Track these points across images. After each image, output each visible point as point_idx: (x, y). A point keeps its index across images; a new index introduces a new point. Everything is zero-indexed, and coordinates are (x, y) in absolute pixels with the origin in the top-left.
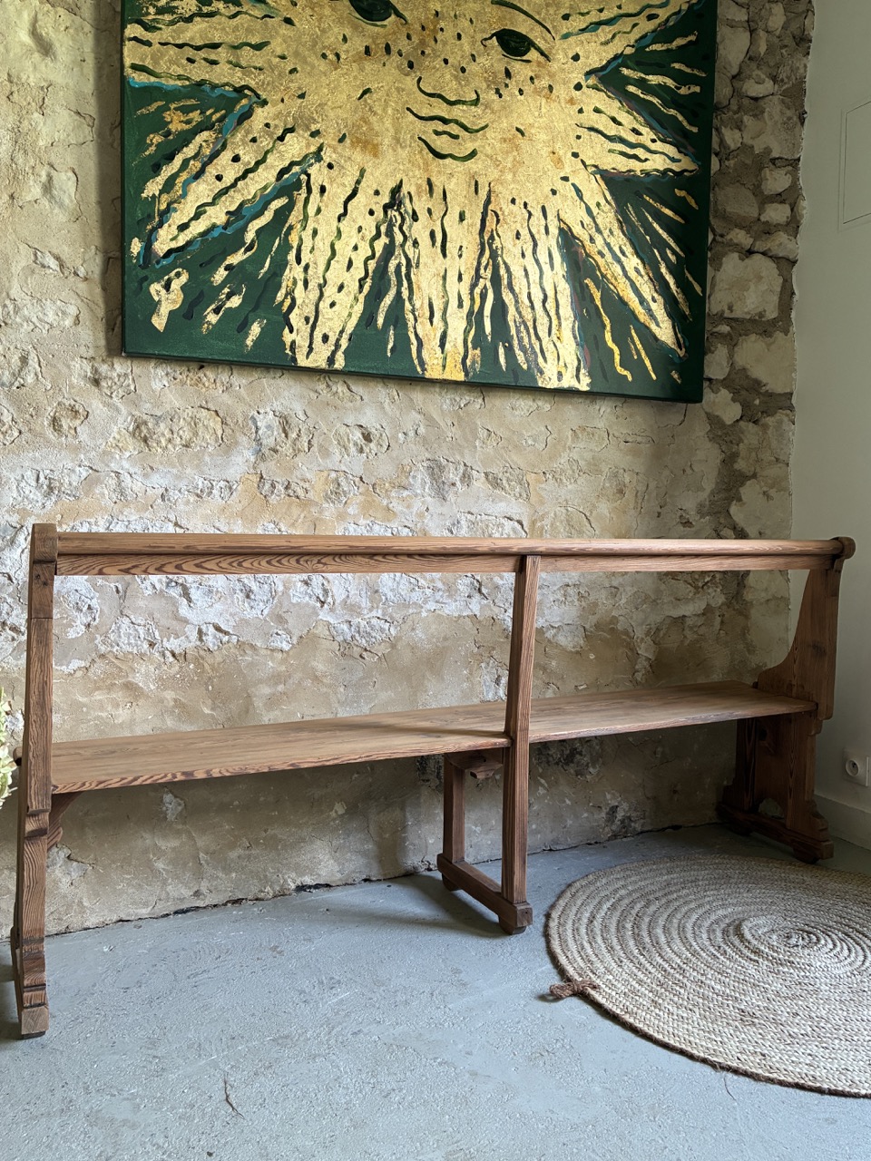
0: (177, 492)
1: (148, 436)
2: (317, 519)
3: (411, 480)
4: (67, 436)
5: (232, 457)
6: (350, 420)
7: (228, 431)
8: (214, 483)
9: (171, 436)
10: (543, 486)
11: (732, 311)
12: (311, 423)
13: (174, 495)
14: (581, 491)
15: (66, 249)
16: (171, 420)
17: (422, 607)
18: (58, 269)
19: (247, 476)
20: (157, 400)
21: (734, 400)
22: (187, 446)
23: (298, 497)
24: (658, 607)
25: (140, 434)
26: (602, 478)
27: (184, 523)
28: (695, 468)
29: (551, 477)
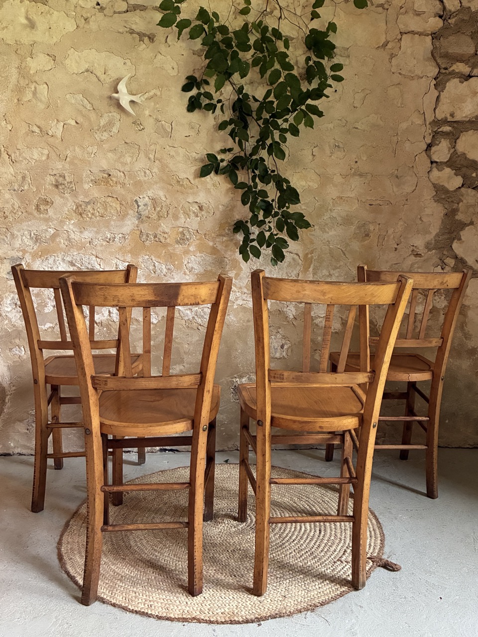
0: (97, 240)
1: (82, 212)
2: (172, 253)
4: (43, 214)
5: (126, 222)
6: (190, 200)
7: (123, 208)
8: (116, 235)
9: (93, 211)
10: (313, 233)
11: (453, 117)
12: (168, 202)
13: (96, 242)
14: (339, 236)
15: (43, 122)
16: (94, 204)
17: (234, 303)
18: (40, 132)
19: (134, 231)
20: (86, 194)
21: (456, 175)
22: (102, 216)
23: (161, 242)
25: (78, 211)
26: (353, 228)
27: (100, 256)
28: (424, 220)
29: (318, 228)
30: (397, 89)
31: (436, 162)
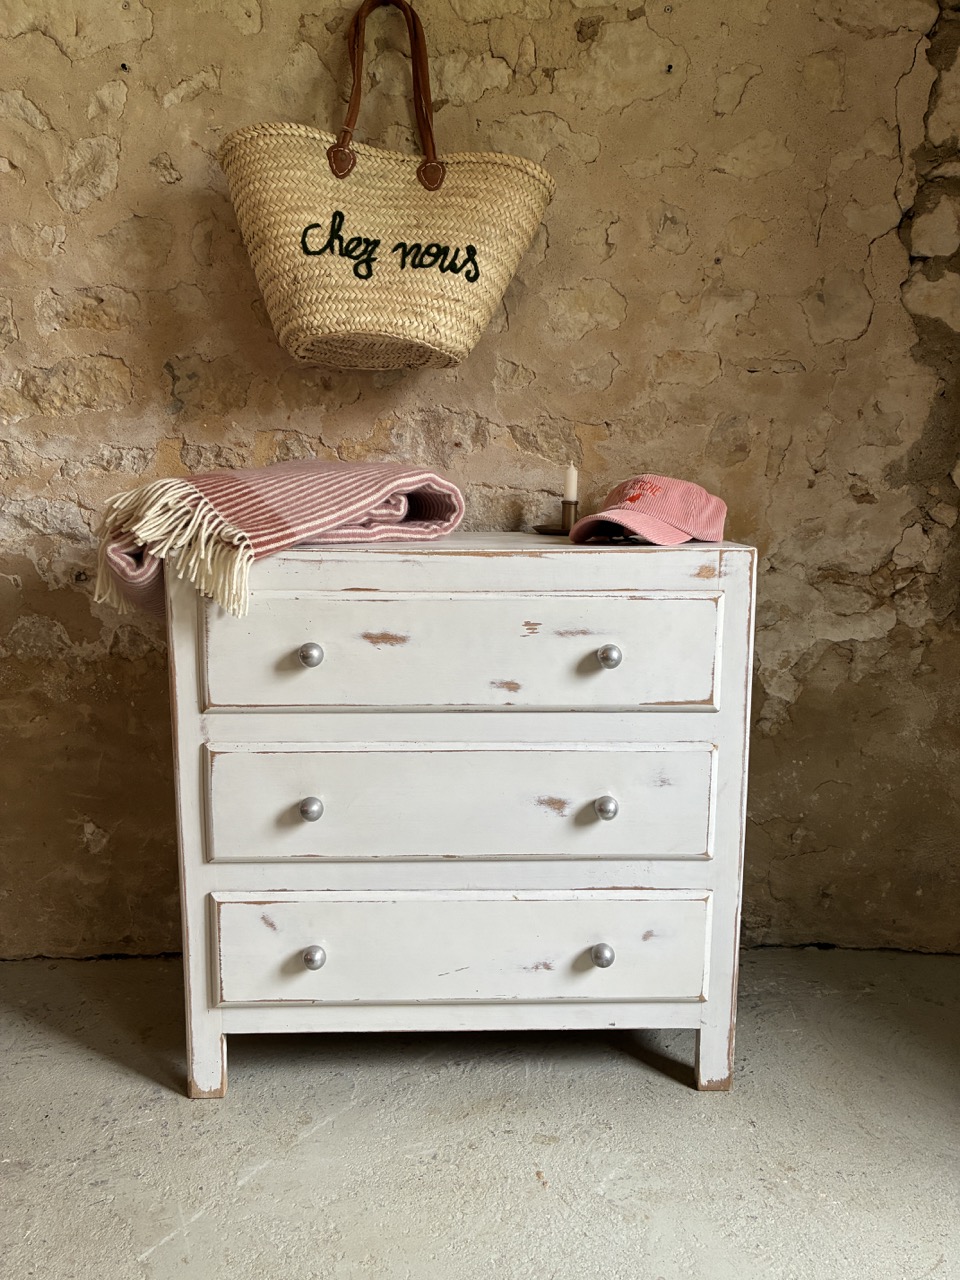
0: (78, 464)
1: (37, 394)
3: (393, 440)
5: (146, 419)
7: (138, 384)
8: (124, 452)
9: (65, 392)
10: (605, 443)
12: (247, 367)
13: (76, 469)
14: (671, 450)
16: (65, 374)
19: (166, 442)
20: (46, 349)
22: (88, 405)
23: (231, 467)
24: (805, 625)
25: (29, 390)
26: (707, 429)
27: (87, 502)
28: (885, 409)
29: (618, 430)
30: (830, 63)
31: (924, 259)
